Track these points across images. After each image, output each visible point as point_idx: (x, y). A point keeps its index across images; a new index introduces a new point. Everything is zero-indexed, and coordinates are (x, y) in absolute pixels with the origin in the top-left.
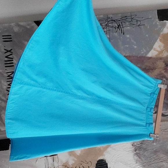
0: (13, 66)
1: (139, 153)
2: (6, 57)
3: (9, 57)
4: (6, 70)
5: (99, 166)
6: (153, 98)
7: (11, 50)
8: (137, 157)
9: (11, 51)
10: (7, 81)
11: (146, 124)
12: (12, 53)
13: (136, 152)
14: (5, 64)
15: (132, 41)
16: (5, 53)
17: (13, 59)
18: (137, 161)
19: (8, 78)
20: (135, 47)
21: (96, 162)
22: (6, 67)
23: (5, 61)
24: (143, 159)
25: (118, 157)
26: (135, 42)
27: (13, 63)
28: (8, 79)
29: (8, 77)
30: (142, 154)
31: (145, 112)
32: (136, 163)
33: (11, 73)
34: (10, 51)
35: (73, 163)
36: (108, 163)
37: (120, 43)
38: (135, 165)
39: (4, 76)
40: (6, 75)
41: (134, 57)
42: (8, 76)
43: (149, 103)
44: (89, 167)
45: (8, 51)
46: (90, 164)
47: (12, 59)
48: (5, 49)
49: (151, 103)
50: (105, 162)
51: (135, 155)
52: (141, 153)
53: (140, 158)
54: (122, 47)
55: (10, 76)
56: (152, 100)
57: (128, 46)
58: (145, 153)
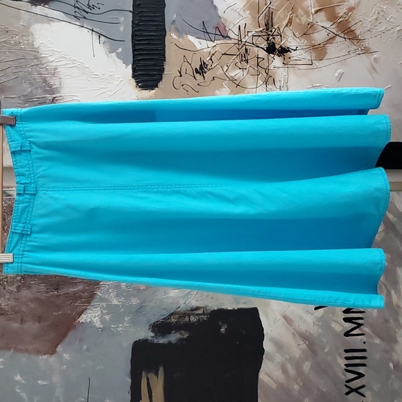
0: (346, 351)
1: (46, 91)
2: (361, 375)
3: (355, 376)
4: (364, 343)
5: (154, 75)
6: (23, 220)
7: (347, 394)
8: (52, 82)
9: (348, 390)
10: (364, 312)
11: (30, 151)
12: (347, 384)
13: (54, 96)
14: (364, 358)
15: (24, 395)
16: (363, 386)
17: (346, 370)
18: (54, 72)
19: (360, 321)
20: (18, 378)
21: (160, 84)
22: (365, 350)
23: (364, 365)
24: (37, 76)
25: (103, 91)
26: (18, 391)
27: (347, 358)
28: (361, 318)
29: (362, 325)
30: (36, 88)
31: (41, 181)
32: (56, 69)
33: (354, 332)
34: (352, 390)
35: (218, 89)
36: (131, 78)
37: (59, 392)
38: (60, 63)
39: (371, 326)
40: (365, 329)
41: (26, 351)
42: (359, 325)
43: (32, 207)
44: (181, 76)
45: (356, 390)
46: (178, 81)
47: (349, 368)
48: (363, 395)
49: (26, 207)
50: (137, 82)
51: (57, 88)
52: (40, 91)
53: (45, 81)
54: (56, 379)
55: (355, 325)
56: (25, 216)
57: (39, 382)
58: (29, 90)
